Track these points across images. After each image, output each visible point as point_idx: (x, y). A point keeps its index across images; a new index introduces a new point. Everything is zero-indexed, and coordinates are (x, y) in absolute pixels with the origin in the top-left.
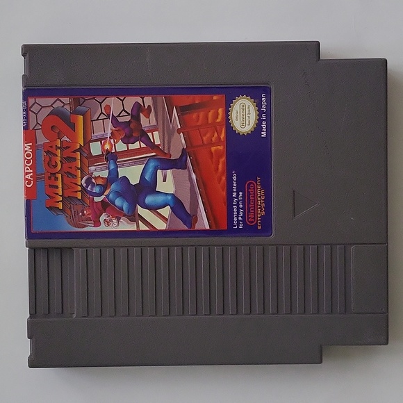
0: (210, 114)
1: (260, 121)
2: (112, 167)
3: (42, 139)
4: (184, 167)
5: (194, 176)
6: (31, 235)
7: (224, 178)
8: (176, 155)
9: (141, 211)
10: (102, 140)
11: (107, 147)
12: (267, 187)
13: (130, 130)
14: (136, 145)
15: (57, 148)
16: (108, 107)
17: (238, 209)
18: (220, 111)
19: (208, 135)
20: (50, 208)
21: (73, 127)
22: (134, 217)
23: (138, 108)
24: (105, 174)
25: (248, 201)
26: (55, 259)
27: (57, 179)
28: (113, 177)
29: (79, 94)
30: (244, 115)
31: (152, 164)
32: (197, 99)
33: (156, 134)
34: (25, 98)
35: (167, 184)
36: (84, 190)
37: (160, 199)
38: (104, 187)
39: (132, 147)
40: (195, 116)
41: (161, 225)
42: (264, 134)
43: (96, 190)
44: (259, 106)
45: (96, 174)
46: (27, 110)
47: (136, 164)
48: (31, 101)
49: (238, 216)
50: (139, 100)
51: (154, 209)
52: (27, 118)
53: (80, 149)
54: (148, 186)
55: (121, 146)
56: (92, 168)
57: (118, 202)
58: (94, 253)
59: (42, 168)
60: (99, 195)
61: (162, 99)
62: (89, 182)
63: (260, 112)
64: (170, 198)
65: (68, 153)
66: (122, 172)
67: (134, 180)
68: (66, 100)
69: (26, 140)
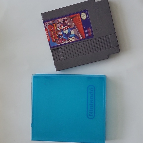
0: (78, 17)
1: (87, 16)
2: (62, 32)
3: (49, 30)
4: (75, 28)
5: (77, 30)
6: (51, 48)
7: (83, 28)
8: (73, 27)
9: (69, 38)
10: (59, 27)
11: (60, 28)
12: (91, 28)
13: (64, 24)
14: (66, 27)
15: (52, 31)
16: (59, 21)
17: (87, 34)
18: (79, 16)
19: (78, 21)
20: (53, 42)
21: (54, 26)
22: (68, 40)
23: (64, 20)
24: (61, 33)
25: (88, 32)
26: (56, 51)
27: (53, 36)
28: (63, 33)
29: (53, 20)
30: (84, 16)
31: (69, 29)
32: (74, 15)
33: (69, 24)
34: (44, 23)
35: (73, 32)
36: (58, 37)
37: (72, 35)
38: (62, 36)
39: (65, 27)
40: (75, 18)
41: (73, 40)
42: (88, 19)
43: (60, 37)
44: (86, 14)
45: (60, 34)
46: (45, 25)
47: (66, 30)
48: (45, 23)
49: (87, 35)
50: (64, 18)
51: (71, 37)
52: (45, 26)
53: (56, 30)
54: (69, 34)
55: (63, 28)
56: (59, 33)
57: (65, 38)
58: (63, 48)
59: (50, 35)
60: (61, 37)
61: (68, 17)
62: (59, 35)
63: (87, 15)
64: (74, 35)
65: (54, 31)
66: (64, 32)
67: (67, 33)
68: (51, 22)
69: (46, 31)
